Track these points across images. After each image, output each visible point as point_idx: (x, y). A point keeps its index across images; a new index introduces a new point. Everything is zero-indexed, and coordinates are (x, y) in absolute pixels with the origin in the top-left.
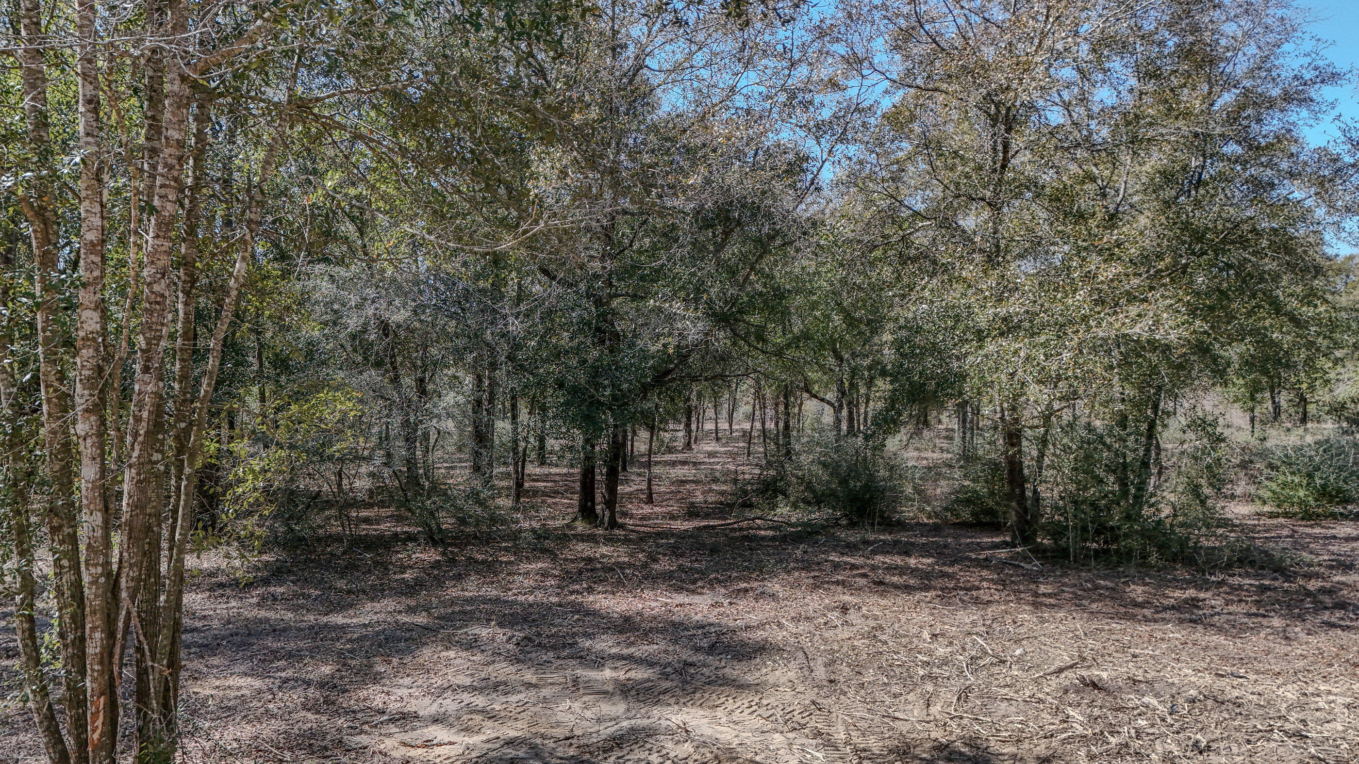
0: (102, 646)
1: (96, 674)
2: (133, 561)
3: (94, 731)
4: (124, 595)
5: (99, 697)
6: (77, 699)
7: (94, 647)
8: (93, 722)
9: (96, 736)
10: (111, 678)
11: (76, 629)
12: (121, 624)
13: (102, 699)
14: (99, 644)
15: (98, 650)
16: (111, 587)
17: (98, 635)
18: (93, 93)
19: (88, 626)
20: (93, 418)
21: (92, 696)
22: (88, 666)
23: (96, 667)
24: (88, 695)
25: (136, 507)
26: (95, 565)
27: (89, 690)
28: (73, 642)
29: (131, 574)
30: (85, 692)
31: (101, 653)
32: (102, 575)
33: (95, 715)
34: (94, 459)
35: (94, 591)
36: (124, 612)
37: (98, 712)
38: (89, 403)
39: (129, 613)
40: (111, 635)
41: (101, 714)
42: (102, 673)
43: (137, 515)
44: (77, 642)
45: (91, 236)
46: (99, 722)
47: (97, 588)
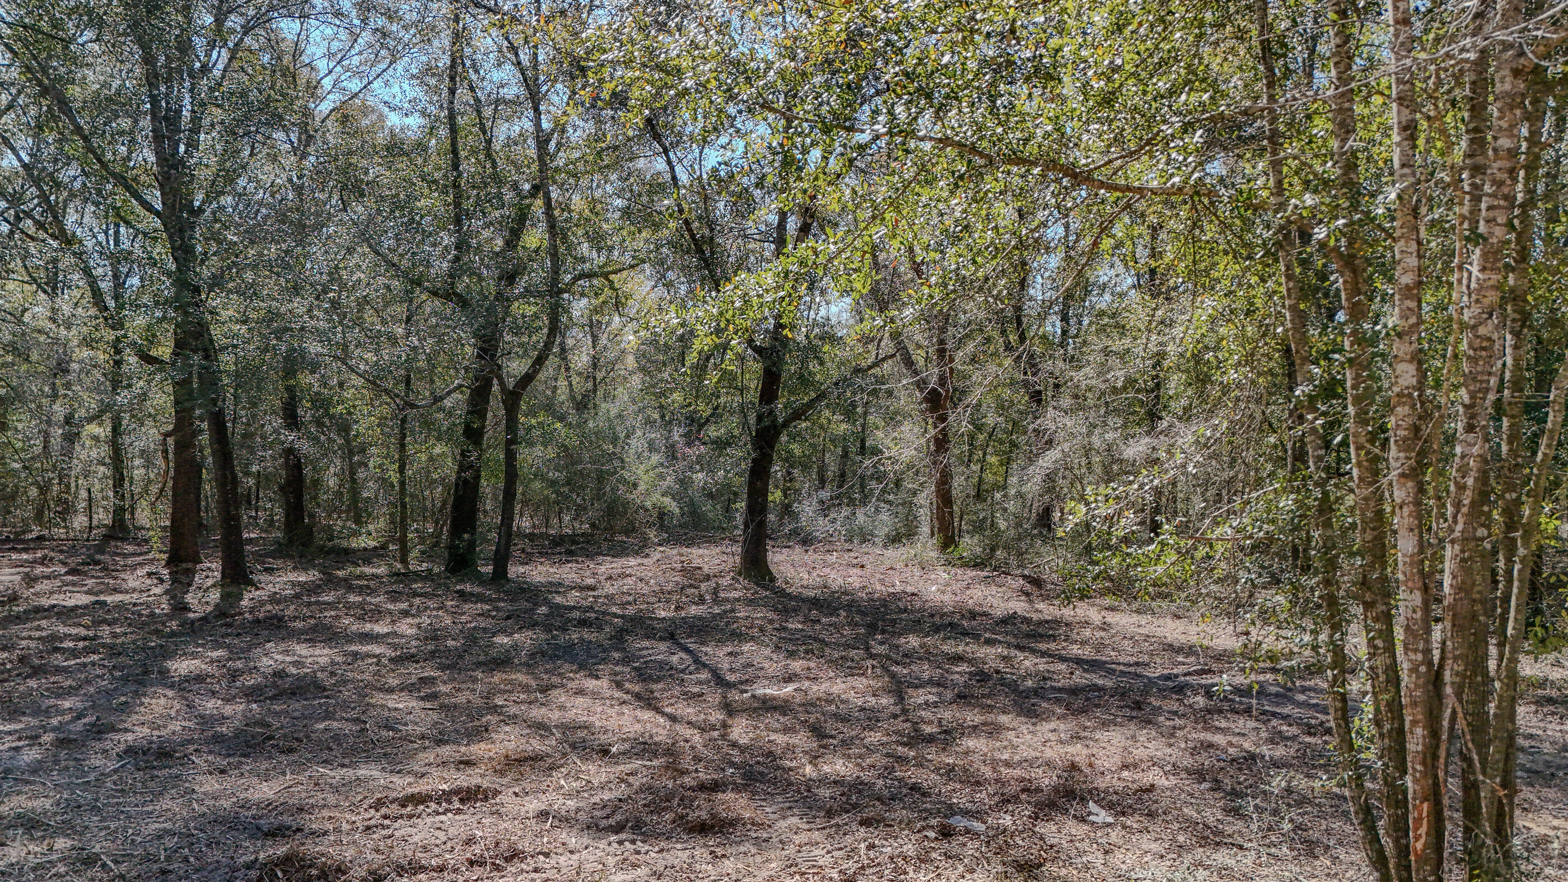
0: (1424, 745)
1: (1418, 775)
2: (1457, 653)
3: (1417, 838)
4: (1449, 690)
5: (1422, 802)
6: (1398, 799)
7: (1416, 741)
8: (1416, 829)
9: (1419, 845)
10: (1436, 785)
11: (1393, 719)
12: (1446, 724)
13: (1425, 805)
14: (1421, 741)
15: (1420, 748)
16: (1433, 678)
17: (1419, 731)
18: (1410, 117)
19: (1408, 719)
20: (1410, 484)
21: (1414, 799)
22: (1409, 764)
23: (1419, 767)
24: (1410, 797)
25: (1460, 589)
26: (1416, 651)
27: (1410, 791)
28: (1390, 731)
29: (1456, 667)
30: (1405, 792)
31: (1424, 754)
32: (1422, 663)
33: (1418, 821)
34: (1412, 530)
35: (1414, 679)
36: (1449, 711)
37: (1421, 819)
38: (1405, 467)
39: (1454, 712)
40: (1434, 733)
41: (1425, 821)
42: (1424, 774)
43: (1461, 599)
44: (1394, 734)
45: (1407, 279)
46: (1423, 830)
47: (1418, 678)
